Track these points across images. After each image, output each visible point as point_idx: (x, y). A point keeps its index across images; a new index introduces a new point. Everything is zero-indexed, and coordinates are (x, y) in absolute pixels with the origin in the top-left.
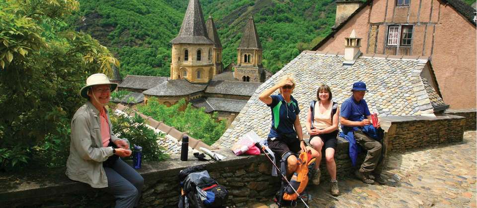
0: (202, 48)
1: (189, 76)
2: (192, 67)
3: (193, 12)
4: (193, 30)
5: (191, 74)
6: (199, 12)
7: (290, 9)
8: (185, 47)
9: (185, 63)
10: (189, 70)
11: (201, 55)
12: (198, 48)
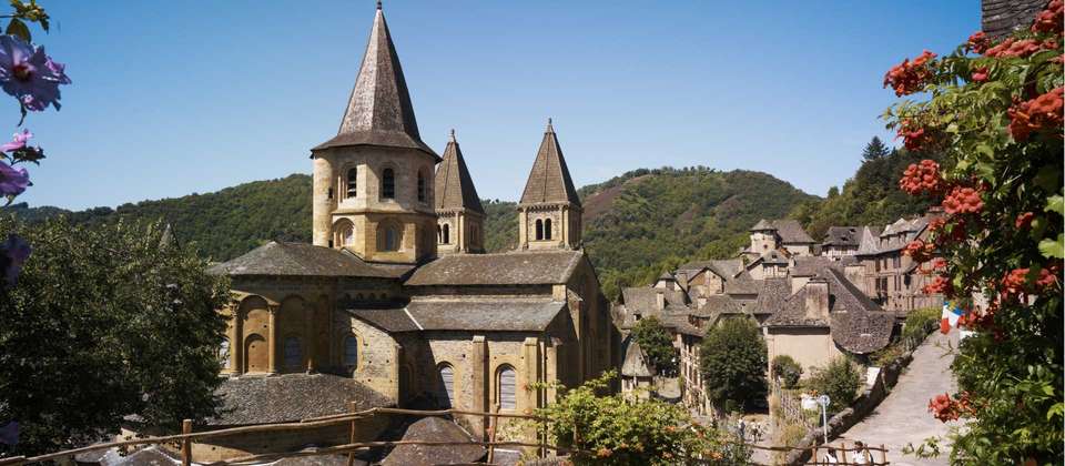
0: (397, 160)
1: (358, 240)
2: (368, 213)
3: (375, 69)
4: (371, 115)
5: (363, 236)
6: (391, 69)
7: (648, 216)
8: (348, 160)
9: (347, 205)
10: (359, 223)
11: (395, 182)
12: (385, 159)
